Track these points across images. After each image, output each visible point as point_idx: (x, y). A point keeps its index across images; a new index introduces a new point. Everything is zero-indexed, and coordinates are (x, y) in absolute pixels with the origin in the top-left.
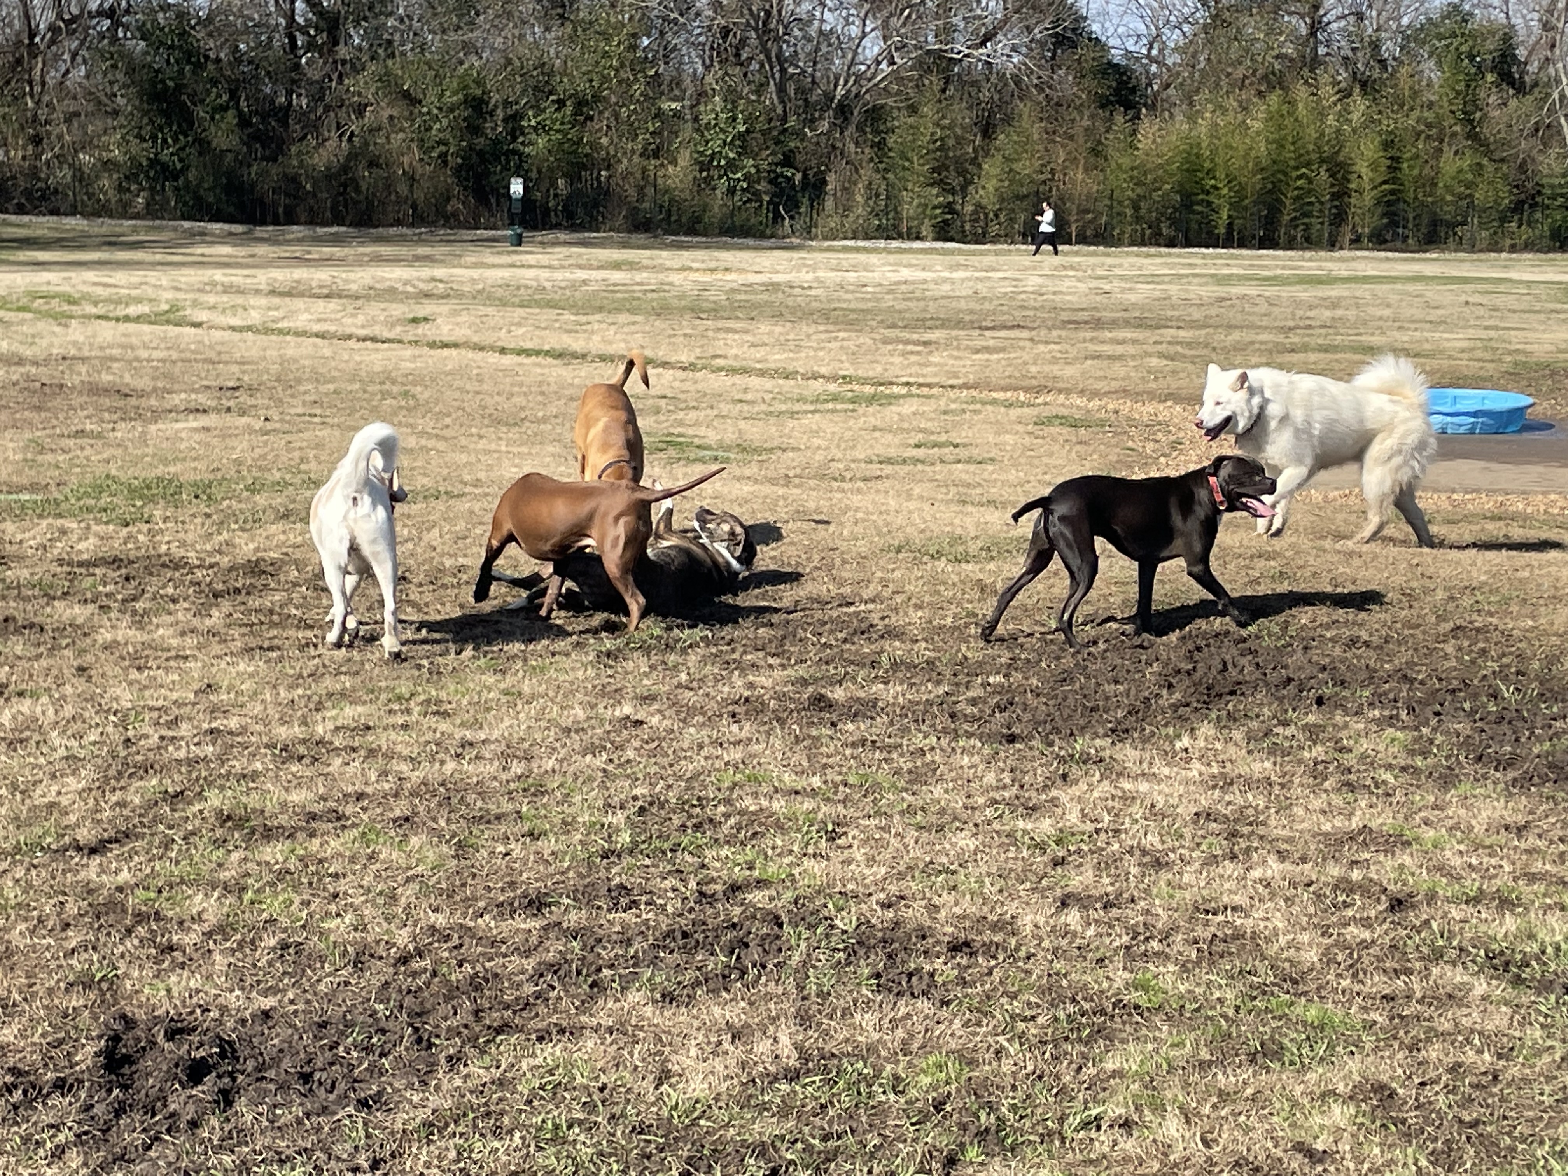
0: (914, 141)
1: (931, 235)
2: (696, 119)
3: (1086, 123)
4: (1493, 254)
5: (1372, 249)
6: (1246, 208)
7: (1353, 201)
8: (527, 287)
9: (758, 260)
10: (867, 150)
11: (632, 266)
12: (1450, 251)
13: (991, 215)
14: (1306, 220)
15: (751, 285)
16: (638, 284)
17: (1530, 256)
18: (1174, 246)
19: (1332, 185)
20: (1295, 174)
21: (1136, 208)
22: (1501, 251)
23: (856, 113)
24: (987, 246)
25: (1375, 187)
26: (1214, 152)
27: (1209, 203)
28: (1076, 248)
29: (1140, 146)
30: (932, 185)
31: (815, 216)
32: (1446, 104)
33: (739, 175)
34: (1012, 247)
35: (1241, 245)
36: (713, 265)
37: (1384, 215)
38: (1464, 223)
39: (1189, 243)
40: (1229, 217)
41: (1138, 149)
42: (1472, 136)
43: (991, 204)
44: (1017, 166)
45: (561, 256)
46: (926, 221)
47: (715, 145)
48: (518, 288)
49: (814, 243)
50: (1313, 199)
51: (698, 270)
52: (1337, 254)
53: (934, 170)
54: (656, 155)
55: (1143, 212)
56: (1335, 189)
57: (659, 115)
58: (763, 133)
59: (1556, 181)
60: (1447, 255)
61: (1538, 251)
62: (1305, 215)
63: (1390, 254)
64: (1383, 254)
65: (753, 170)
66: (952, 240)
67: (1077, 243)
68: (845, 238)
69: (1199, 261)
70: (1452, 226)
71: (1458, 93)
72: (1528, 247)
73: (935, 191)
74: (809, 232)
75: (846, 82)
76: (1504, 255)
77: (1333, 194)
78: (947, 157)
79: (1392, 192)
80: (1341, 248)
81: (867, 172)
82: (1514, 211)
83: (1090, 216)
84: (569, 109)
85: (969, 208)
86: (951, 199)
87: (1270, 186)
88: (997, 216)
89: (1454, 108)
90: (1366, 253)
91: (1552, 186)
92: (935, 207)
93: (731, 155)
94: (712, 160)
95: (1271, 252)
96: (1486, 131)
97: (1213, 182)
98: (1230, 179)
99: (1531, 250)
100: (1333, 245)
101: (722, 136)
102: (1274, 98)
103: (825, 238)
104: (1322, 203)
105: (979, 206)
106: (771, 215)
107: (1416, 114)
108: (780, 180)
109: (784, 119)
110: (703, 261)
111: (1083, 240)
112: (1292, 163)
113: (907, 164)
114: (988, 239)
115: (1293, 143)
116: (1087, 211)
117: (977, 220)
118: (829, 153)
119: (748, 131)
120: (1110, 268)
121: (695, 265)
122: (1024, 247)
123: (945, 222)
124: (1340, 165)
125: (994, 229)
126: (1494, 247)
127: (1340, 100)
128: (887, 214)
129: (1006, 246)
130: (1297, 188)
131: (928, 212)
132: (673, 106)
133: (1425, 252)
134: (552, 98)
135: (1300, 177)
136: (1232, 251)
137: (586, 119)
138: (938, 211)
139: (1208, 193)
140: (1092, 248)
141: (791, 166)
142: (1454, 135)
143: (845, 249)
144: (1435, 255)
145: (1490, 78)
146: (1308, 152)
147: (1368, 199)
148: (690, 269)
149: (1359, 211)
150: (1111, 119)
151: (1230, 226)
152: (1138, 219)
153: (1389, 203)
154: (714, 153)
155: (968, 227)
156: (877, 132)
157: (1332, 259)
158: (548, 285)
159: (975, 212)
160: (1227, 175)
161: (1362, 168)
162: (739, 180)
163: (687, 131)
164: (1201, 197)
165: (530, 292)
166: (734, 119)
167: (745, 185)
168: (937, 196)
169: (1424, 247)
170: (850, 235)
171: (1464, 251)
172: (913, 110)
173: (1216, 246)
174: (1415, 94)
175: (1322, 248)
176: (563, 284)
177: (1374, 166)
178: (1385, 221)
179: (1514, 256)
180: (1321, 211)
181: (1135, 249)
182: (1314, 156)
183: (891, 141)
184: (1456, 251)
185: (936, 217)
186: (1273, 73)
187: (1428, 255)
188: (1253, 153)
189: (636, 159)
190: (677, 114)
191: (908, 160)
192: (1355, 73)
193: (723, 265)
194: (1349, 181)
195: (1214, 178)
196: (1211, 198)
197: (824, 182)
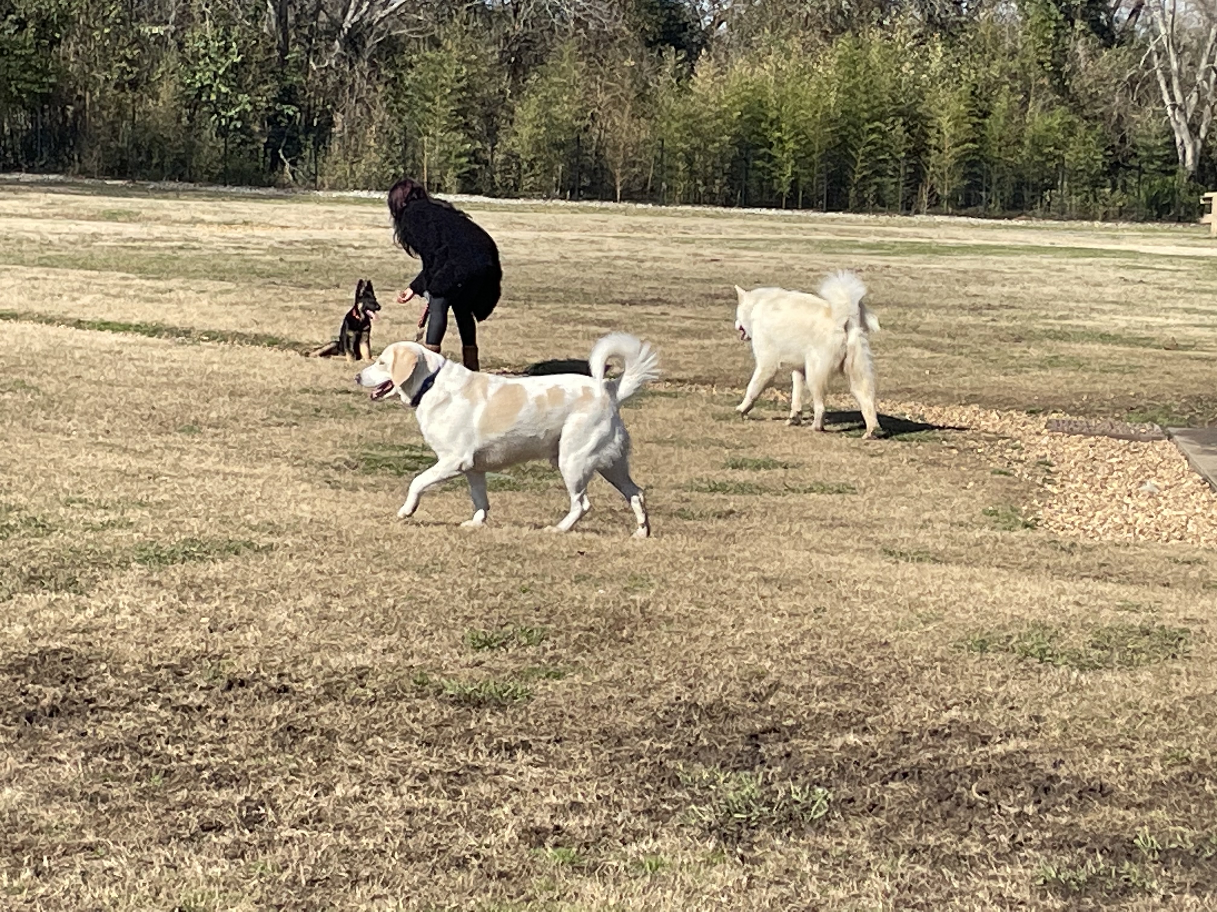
0: (436, 78)
1: (454, 188)
2: (181, 45)
3: (630, 63)
4: (1085, 223)
5: (952, 214)
6: (812, 164)
7: (932, 160)
8: (31, 241)
9: (279, 212)
10: (380, 88)
11: (131, 217)
12: (1038, 218)
13: (525, 166)
14: (878, 179)
15: (291, 243)
16: (157, 239)
17: (1126, 225)
18: (731, 205)
19: (908, 141)
20: (868, 127)
21: (690, 162)
22: (1093, 218)
23: (368, 44)
24: (521, 201)
25: (956, 145)
26: (782, 99)
27: (771, 158)
28: (622, 205)
29: (695, 89)
30: (456, 129)
31: (320, 161)
32: (1032, 54)
33: (232, 113)
34: (548, 203)
35: (808, 205)
36: (228, 217)
37: (964, 177)
38: (1053, 187)
39: (747, 204)
40: (794, 173)
41: (691, 92)
42: (1062, 89)
43: (526, 154)
44: (555, 110)
45: (41, 204)
46: (450, 171)
47: (204, 77)
48: (20, 242)
49: (321, 193)
50: (886, 156)
51: (211, 223)
52: (917, 218)
53: (459, 112)
54: (134, 85)
55: (697, 166)
56: (910, 146)
57: (139, 40)
58: (261, 65)
59: (1151, 142)
60: (1034, 223)
61: (1133, 220)
62: (878, 173)
63: (972, 220)
64: (963, 219)
65: (249, 108)
66: (479, 192)
67: (622, 200)
68: (356, 188)
69: (783, 225)
70: (1040, 189)
71: (1047, 42)
72: (1122, 215)
73: (461, 137)
74: (315, 181)
75: (358, 8)
76: (1097, 224)
77: (908, 152)
78: (473, 98)
79: (976, 152)
80: (918, 212)
81: (380, 114)
82: (1108, 174)
83: (636, 170)
84: (31, 30)
85: (499, 157)
86: (479, 145)
87: (838, 141)
88: (532, 167)
89: (1042, 58)
90: (945, 219)
91: (1147, 148)
92: (459, 156)
93: (224, 90)
94: (199, 96)
95: (841, 215)
96: (1074, 84)
97: (778, 134)
98: (797, 132)
99: (1126, 220)
100: (909, 209)
101: (212, 67)
102: (844, 42)
103: (333, 188)
104: (898, 161)
105: (511, 156)
106: (269, 160)
107: (997, 64)
108: (279, 118)
109: (284, 51)
110: (216, 213)
111: (629, 196)
112: (866, 115)
113: (428, 104)
114: (521, 192)
115: (866, 92)
116: (634, 164)
117: (508, 171)
118: (336, 89)
119: (243, 63)
120: (686, 230)
121: (208, 218)
122: (562, 203)
123: (472, 172)
124: (915, 117)
125: (528, 182)
126: (1086, 215)
127: (918, 45)
128: (404, 162)
129: (541, 201)
130: (869, 144)
131: (453, 160)
132: (156, 30)
133: (1010, 218)
134: (10, 17)
135: (873, 131)
136: (797, 213)
137: (52, 44)
138: (464, 160)
139: (771, 146)
140: (640, 206)
141: (291, 102)
142: (1042, 86)
143: (358, 201)
144: (1021, 223)
145: (1079, 25)
146: (881, 104)
147: (948, 159)
148: (202, 221)
149: (938, 171)
150: (661, 61)
151: (794, 185)
152: (692, 173)
153: (972, 164)
154: (203, 87)
155: (498, 178)
156: (392, 66)
157: (910, 225)
158: (54, 238)
159: (506, 162)
160: (794, 127)
161: (945, 122)
162: (231, 119)
163: (172, 58)
164: (762, 151)
165: (35, 247)
166: (227, 48)
167: (239, 125)
168: (463, 143)
169: (1008, 213)
170: (361, 185)
171: (1052, 218)
172: (435, 43)
173: (778, 207)
174: (997, 41)
175: (896, 212)
176: (72, 238)
177: (957, 120)
178: (966, 182)
179: (1108, 225)
180: (895, 170)
181: (688, 208)
182: (889, 108)
183: (410, 77)
184: (1044, 218)
185: (462, 166)
186: (841, 13)
187: (1014, 222)
188: (822, 103)
189: (111, 91)
190: (160, 40)
191: (428, 99)
192: (930, 16)
193: (240, 218)
194: (927, 136)
195: (780, 129)
196: (775, 152)
197: (331, 124)
